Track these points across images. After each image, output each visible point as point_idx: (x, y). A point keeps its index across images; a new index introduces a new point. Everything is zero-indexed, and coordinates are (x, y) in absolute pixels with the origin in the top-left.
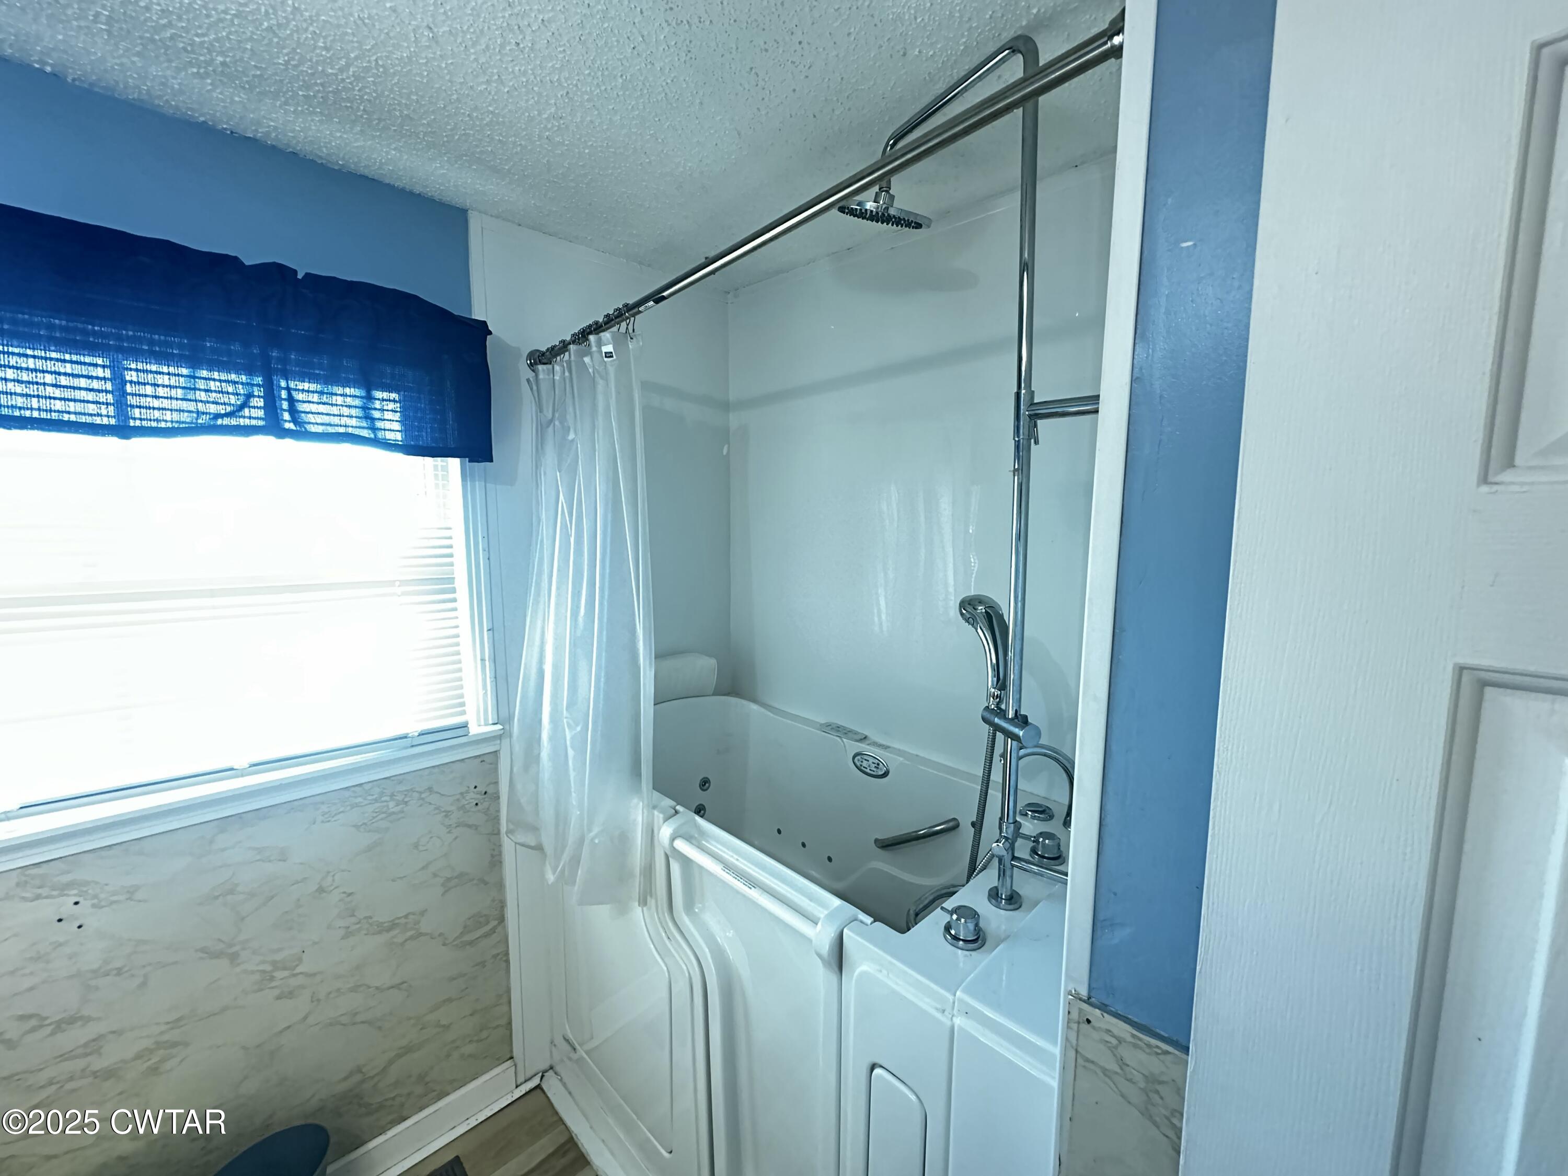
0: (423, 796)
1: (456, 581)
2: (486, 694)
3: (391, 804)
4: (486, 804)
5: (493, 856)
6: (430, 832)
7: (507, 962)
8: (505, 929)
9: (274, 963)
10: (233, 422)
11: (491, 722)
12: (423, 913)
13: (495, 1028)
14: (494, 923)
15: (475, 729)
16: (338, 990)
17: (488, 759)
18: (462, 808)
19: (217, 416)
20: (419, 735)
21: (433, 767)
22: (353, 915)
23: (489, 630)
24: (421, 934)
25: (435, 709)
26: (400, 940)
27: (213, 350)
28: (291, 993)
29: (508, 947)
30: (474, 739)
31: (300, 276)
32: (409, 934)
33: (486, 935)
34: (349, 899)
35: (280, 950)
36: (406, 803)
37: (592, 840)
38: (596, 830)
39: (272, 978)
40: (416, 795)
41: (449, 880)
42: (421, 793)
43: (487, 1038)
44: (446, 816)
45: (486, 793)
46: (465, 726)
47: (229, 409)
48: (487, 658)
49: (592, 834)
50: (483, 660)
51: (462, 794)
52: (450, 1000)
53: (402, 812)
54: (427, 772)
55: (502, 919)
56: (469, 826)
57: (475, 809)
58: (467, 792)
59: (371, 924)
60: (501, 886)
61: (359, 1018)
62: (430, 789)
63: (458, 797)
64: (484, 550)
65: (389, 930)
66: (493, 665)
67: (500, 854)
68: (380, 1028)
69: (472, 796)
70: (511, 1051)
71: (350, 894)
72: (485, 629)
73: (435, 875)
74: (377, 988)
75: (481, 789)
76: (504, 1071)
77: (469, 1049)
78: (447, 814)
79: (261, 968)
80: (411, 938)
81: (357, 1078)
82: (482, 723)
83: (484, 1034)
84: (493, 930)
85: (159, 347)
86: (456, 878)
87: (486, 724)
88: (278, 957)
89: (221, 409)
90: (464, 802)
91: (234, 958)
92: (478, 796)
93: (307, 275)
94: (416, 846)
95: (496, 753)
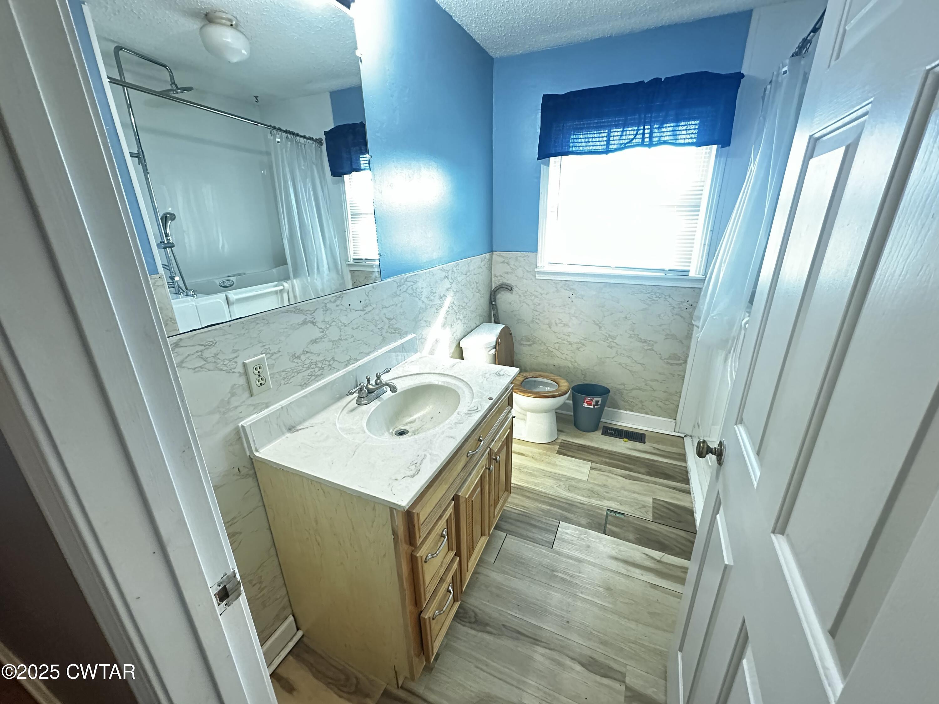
0: (666, 297)
1: (701, 207)
2: (702, 261)
3: (654, 296)
4: (691, 310)
5: (688, 333)
6: (665, 313)
7: (683, 380)
8: (686, 366)
9: (609, 335)
10: (630, 144)
11: (701, 274)
12: (656, 342)
13: (672, 403)
14: (682, 362)
15: (692, 274)
16: (624, 354)
17: (697, 290)
18: (680, 308)
19: (626, 144)
20: (669, 271)
21: (673, 287)
22: (633, 331)
23: (710, 231)
24: (653, 350)
25: (679, 262)
26: (646, 348)
27: (631, 120)
28: (611, 347)
29: (685, 374)
30: (690, 278)
31: (663, 80)
32: (649, 348)
33: (677, 364)
34: (633, 325)
35: (612, 332)
36: (659, 298)
37: (712, 317)
38: (715, 313)
39: (608, 340)
40: (664, 296)
41: (668, 334)
42: (666, 296)
43: (667, 405)
44: (673, 309)
45: (692, 305)
46: (688, 271)
47: (629, 141)
48: (706, 244)
49: (712, 315)
50: (704, 245)
51: (681, 302)
52: (657, 381)
53: (657, 300)
54: (670, 288)
55: (686, 362)
56: (681, 317)
57: (685, 310)
58: (684, 302)
59: (638, 337)
60: (689, 348)
61: (628, 367)
62: (669, 295)
63: (680, 303)
64: (718, 192)
65: (643, 342)
66: (708, 248)
67: (692, 334)
68: (633, 375)
69: (686, 305)
70: (676, 417)
71: (634, 324)
72: (709, 230)
73: (663, 330)
74: (635, 361)
75: (690, 302)
76: (671, 422)
77: (660, 404)
78: (674, 308)
79: (606, 334)
80: (650, 349)
81: (622, 387)
82: (697, 273)
83: (667, 403)
84: (681, 364)
85: (615, 122)
86: (671, 335)
87: (699, 274)
88: (611, 334)
89: (626, 141)
90: (681, 306)
91: (600, 327)
92: (688, 305)
93: (666, 78)
94: (659, 316)
95: (700, 289)
